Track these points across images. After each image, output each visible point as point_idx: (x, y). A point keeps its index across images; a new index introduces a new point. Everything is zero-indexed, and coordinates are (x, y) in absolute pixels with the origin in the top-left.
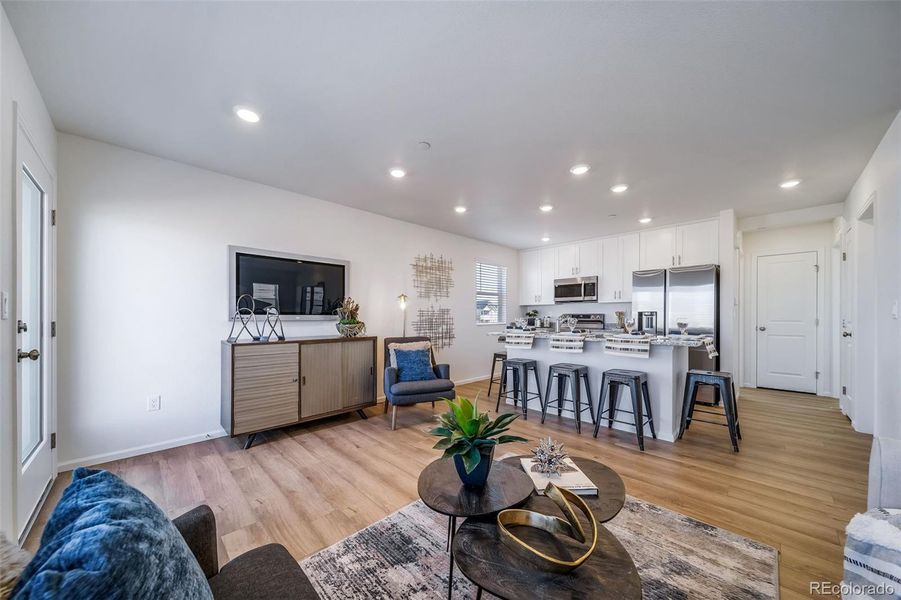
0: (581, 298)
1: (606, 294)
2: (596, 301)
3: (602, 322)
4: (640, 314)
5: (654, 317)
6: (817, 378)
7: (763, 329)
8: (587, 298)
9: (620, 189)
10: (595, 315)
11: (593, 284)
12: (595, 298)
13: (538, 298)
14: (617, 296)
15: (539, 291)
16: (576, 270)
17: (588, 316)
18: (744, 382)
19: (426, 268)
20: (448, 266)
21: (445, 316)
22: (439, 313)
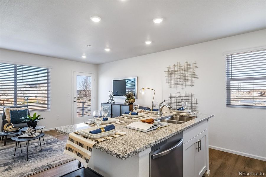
19: (175, 71)
20: (192, 66)
21: (190, 98)
22: (185, 96)
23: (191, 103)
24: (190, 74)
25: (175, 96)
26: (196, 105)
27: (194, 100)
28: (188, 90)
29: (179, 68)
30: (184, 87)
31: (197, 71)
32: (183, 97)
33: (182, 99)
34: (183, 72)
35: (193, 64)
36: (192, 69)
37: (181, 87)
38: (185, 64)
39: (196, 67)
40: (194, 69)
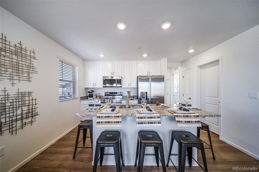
1: (125, 84)
2: (121, 87)
8: (117, 86)
9: (166, 26)
10: (119, 92)
11: (120, 80)
12: (121, 85)
15: (96, 81)
20: (29, 53)
21: (27, 98)
22: (17, 96)
23: (29, 104)
24: (27, 64)
26: (36, 106)
27: (32, 100)
28: (23, 86)
30: (15, 82)
31: (35, 63)
32: (15, 98)
33: (12, 101)
34: (14, 57)
35: (31, 53)
36: (29, 58)
37: (9, 80)
38: (19, 45)
39: (34, 58)
40: (32, 60)
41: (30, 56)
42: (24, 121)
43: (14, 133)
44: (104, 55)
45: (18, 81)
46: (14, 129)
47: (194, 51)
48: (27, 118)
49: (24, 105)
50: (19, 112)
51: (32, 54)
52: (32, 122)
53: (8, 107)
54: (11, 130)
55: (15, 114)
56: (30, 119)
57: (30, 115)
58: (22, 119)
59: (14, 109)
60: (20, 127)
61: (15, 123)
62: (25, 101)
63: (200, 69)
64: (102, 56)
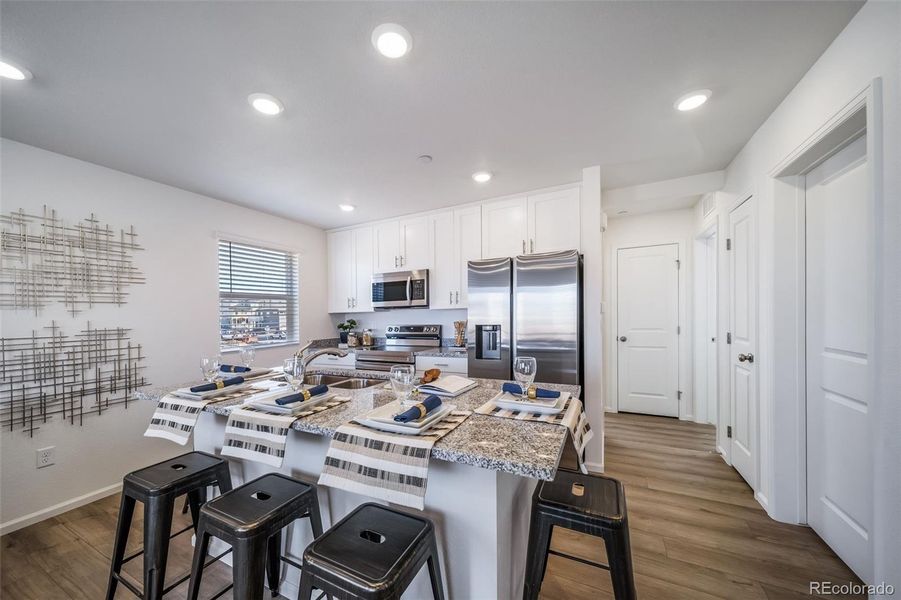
0: (406, 303)
2: (427, 306)
3: (439, 337)
4: (479, 329)
5: (498, 332)
6: (679, 398)
7: (624, 340)
8: (415, 302)
10: (429, 327)
11: (423, 281)
12: (424, 302)
13: (352, 302)
14: (454, 299)
15: (354, 292)
16: (400, 260)
17: (420, 328)
18: (605, 404)
19: (24, 238)
20: (117, 238)
21: (112, 344)
22: (86, 338)
23: (117, 358)
24: (111, 263)
25: (31, 341)
26: (140, 364)
27: (129, 348)
28: (104, 317)
29: (49, 230)
30: (79, 307)
31: (136, 259)
32: (79, 344)
33: (71, 350)
34: (78, 252)
35: (125, 236)
36: (120, 249)
37: (63, 304)
38: (88, 225)
39: (134, 247)
40: (129, 252)
41: (123, 245)
42: (105, 396)
43: (77, 421)
44: (355, 206)
45: (88, 305)
46: (76, 412)
47: (711, 100)
48: (113, 390)
49: (103, 359)
50: (91, 375)
51: (128, 239)
52: (126, 401)
53: (60, 363)
54: (68, 414)
55: (79, 378)
56: (121, 394)
57: (121, 383)
58: (98, 391)
59: (77, 367)
60: (94, 410)
61: (79, 399)
62: (105, 350)
63: (797, 191)
64: (347, 208)
